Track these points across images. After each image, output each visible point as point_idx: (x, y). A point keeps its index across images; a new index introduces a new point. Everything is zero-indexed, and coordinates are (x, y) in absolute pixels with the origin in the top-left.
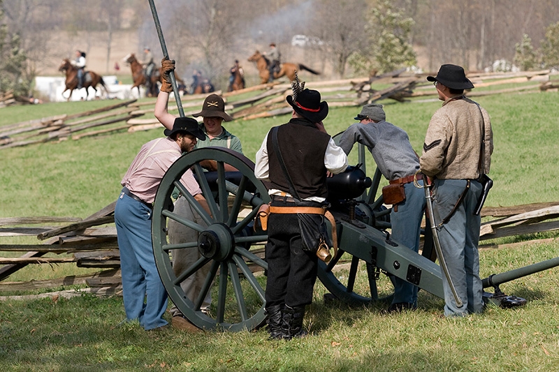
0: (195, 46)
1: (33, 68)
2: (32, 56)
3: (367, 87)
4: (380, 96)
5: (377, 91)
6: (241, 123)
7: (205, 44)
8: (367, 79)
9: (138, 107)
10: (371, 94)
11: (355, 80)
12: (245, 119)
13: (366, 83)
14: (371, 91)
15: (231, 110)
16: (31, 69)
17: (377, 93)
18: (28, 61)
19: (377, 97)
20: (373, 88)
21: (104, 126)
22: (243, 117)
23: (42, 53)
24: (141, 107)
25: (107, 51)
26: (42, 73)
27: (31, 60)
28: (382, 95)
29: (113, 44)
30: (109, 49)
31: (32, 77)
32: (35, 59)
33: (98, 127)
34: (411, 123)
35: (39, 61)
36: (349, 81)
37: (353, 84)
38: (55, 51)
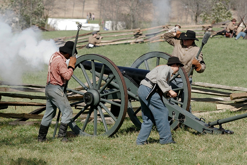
0: (125, 6)
1: (47, 14)
2: (47, 8)
3: (210, 29)
4: (216, 34)
5: (215, 31)
6: (149, 44)
7: (130, 5)
8: (210, 25)
9: (100, 34)
10: (212, 32)
11: (205, 25)
12: (151, 42)
13: (210, 27)
14: (212, 31)
15: (145, 37)
16: (46, 14)
17: (215, 32)
18: (45, 10)
19: (215, 34)
20: (213, 30)
21: (83, 43)
22: (150, 41)
23: (52, 7)
24: (101, 34)
25: (83, 7)
26: (52, 16)
27: (46, 9)
28: (217, 33)
29: (86, 4)
30: (84, 6)
31: (46, 18)
32: (48, 10)
33: (80, 43)
34: (232, 47)
35: (51, 10)
36: (202, 25)
37: (204, 27)
38: (58, 6)
